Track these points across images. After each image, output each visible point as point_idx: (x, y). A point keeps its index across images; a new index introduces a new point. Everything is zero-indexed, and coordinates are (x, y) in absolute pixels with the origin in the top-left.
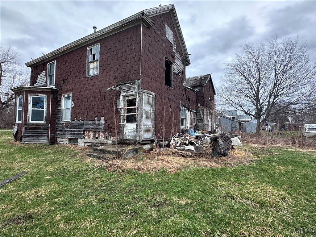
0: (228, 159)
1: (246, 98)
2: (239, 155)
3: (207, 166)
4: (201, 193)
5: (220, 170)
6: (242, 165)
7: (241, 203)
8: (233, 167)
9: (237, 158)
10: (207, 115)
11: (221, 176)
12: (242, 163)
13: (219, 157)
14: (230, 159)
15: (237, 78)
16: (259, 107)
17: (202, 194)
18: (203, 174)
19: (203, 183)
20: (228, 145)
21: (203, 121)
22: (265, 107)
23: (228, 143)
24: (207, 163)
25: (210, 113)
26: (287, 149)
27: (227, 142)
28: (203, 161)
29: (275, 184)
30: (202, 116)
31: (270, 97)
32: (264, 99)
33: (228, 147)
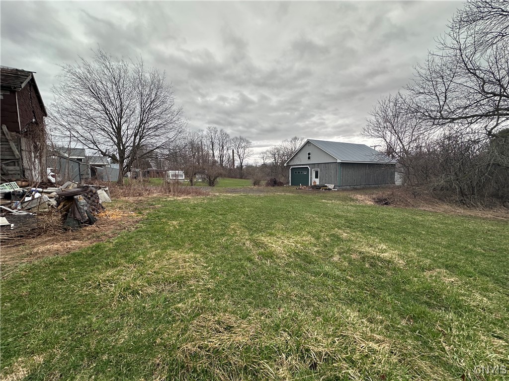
0: (99, 228)
1: (103, 133)
2: (115, 217)
3: (57, 252)
4: (65, 317)
5: (93, 251)
6: (125, 231)
7: (151, 294)
8: (113, 238)
9: (114, 222)
10: (30, 152)
11: (98, 261)
12: (125, 228)
13: (80, 227)
14: (104, 227)
15: (86, 98)
16: (121, 147)
17: (68, 319)
18: (55, 272)
19: (62, 292)
20: (94, 203)
21: (20, 163)
22: (128, 148)
23: (94, 201)
24: (56, 246)
25: (36, 147)
26: (166, 198)
27: (92, 199)
28: (44, 243)
29: (178, 246)
30: (17, 152)
31: (135, 137)
32: (128, 137)
33: (93, 207)
